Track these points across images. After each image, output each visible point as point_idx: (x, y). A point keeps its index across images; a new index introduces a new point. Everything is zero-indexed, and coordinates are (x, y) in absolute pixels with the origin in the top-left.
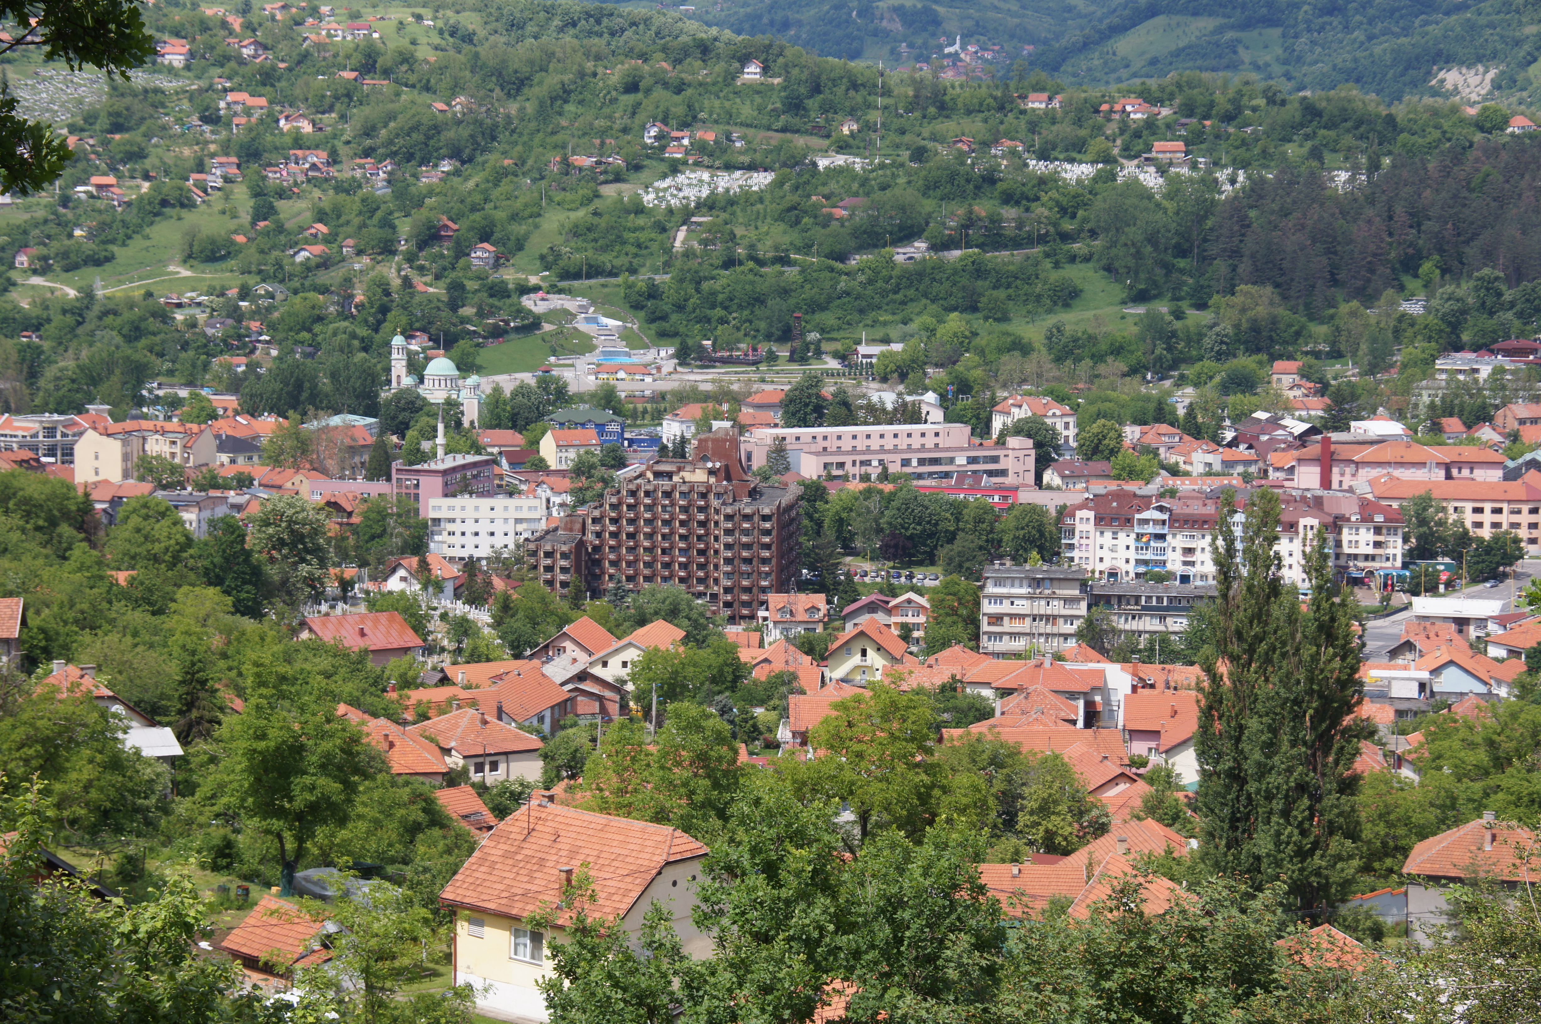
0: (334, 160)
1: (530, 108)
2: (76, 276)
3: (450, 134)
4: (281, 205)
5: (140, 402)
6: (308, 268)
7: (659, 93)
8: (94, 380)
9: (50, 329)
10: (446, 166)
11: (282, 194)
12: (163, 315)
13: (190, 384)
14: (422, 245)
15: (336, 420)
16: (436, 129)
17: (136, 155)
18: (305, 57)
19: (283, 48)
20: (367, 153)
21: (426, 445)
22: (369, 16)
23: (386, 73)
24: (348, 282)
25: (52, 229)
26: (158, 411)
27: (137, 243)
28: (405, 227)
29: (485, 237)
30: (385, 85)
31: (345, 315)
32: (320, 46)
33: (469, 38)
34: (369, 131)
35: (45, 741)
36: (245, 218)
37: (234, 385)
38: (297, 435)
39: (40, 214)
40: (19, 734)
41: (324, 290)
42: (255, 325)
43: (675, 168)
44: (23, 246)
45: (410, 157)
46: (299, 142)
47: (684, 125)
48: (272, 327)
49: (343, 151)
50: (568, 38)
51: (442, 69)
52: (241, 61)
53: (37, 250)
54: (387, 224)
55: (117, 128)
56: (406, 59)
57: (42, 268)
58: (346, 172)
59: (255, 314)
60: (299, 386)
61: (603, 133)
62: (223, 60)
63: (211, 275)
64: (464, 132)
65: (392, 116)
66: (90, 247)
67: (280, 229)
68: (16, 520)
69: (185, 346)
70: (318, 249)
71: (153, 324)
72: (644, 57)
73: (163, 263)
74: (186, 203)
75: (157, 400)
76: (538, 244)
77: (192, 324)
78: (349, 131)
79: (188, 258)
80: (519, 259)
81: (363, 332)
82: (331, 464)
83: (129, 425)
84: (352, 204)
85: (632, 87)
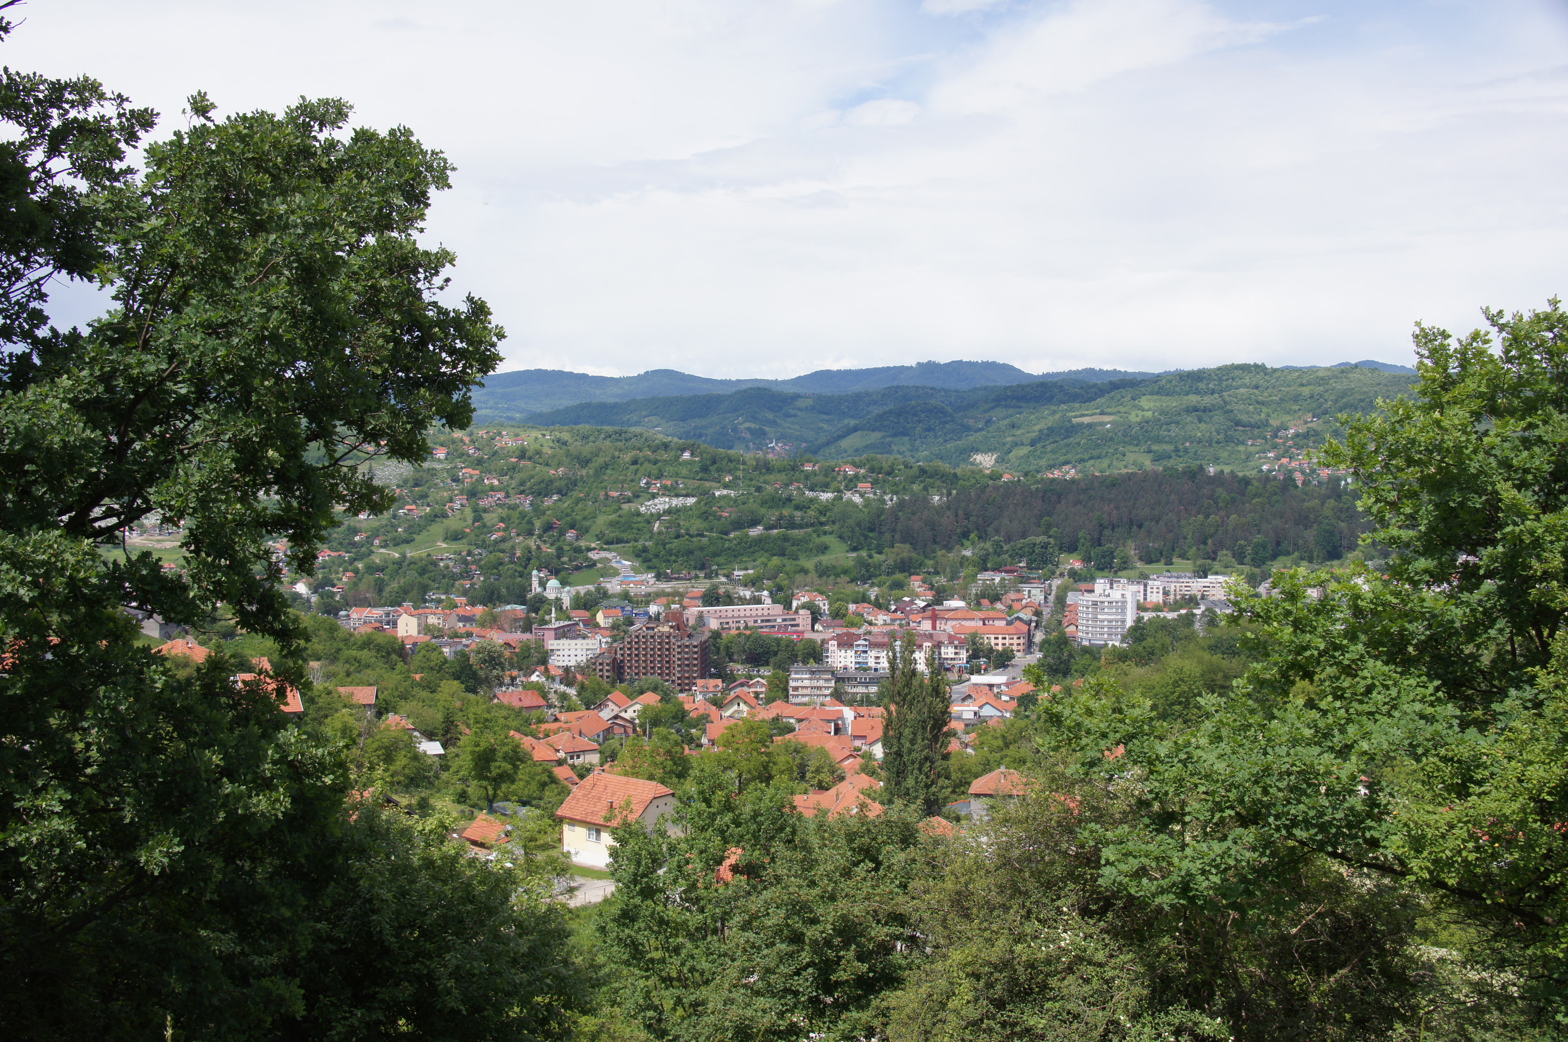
0: (507, 496)
1: (591, 472)
2: (399, 548)
3: (557, 484)
4: (485, 515)
5: (425, 601)
6: (496, 542)
7: (647, 465)
8: (406, 592)
9: (388, 571)
10: (555, 497)
11: (485, 511)
12: (435, 564)
13: (446, 593)
14: (545, 531)
15: (508, 607)
16: (551, 481)
17: (424, 496)
18: (495, 453)
19: (486, 449)
20: (522, 493)
21: (547, 618)
22: (523, 435)
23: (530, 459)
24: (513, 548)
25: (389, 528)
26: (433, 605)
27: (424, 533)
28: (538, 524)
29: (572, 527)
30: (529, 464)
31: (512, 562)
32: (502, 448)
33: (565, 443)
34: (522, 483)
35: (386, 748)
36: (470, 522)
37: (465, 593)
38: (492, 614)
39: (384, 522)
40: (375, 745)
41: (503, 551)
42: (473, 567)
43: (654, 496)
44: (377, 536)
45: (540, 494)
46: (492, 488)
47: (657, 478)
48: (481, 568)
49: (511, 492)
50: (607, 443)
51: (554, 456)
52: (469, 456)
53: (383, 538)
54: (530, 522)
55: (417, 485)
56: (539, 453)
57: (385, 546)
58: (512, 501)
59: (473, 563)
60: (492, 593)
61: (623, 482)
62: (461, 455)
63: (455, 546)
64: (563, 483)
65: (532, 477)
66: (405, 536)
67: (484, 526)
68: (374, 653)
69: (444, 577)
70: (501, 534)
71: (431, 568)
72: (640, 450)
73: (435, 541)
74: (445, 516)
75: (432, 600)
76: (595, 530)
77: (447, 567)
78: (514, 483)
79: (445, 539)
80: (587, 536)
81: (520, 569)
82: (506, 626)
83: (420, 611)
84: (515, 515)
85: (635, 462)
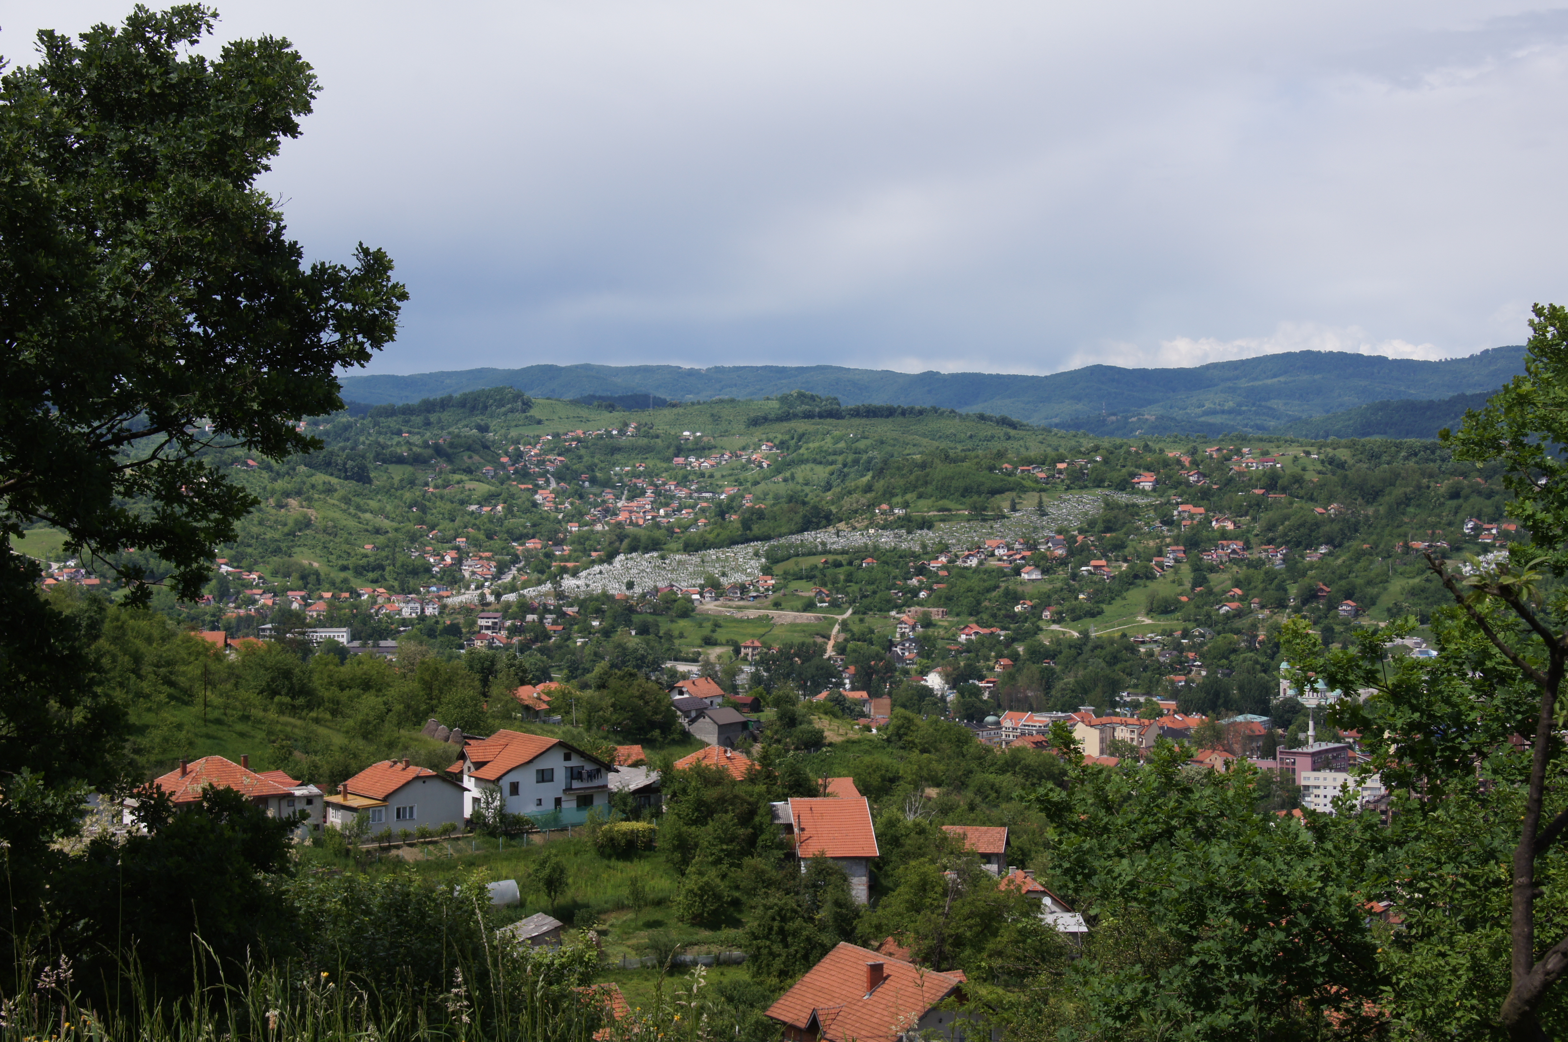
0: (1247, 547)
1: (1382, 510)
2: (1079, 625)
3: (1327, 528)
4: (1212, 577)
5: (1115, 704)
6: (1227, 617)
7: (1475, 499)
8: (1086, 691)
9: (1061, 658)
10: (1323, 550)
11: (1212, 569)
12: (1132, 649)
13: (1149, 693)
14: (1305, 602)
15: (1240, 718)
16: (1317, 525)
17: (1119, 546)
18: (1231, 480)
19: (1216, 475)
20: (1270, 542)
21: (1301, 736)
22: (1275, 452)
23: (1284, 490)
24: (1254, 626)
25: (1065, 594)
26: (1126, 711)
27: (1118, 602)
28: (1293, 590)
29: (1349, 596)
30: (1283, 497)
31: (1251, 648)
32: (1240, 474)
33: (1342, 465)
34: (1271, 527)
36: (1188, 586)
37: (1174, 694)
38: (1214, 728)
39: (1059, 585)
41: (1238, 632)
42: (1191, 655)
43: (1486, 549)
44: (1047, 606)
45: (1298, 544)
46: (1224, 535)
47: (1492, 520)
48: (1202, 656)
49: (1253, 540)
50: (1411, 464)
51: (1322, 486)
52: (1188, 485)
53: (1055, 608)
54: (1282, 588)
55: (1108, 529)
56: (1298, 480)
57: (1058, 619)
58: (1254, 555)
59: (1191, 648)
60: (1217, 695)
61: (1434, 526)
62: (1177, 484)
63: (1164, 622)
64: (1336, 527)
65: (1287, 518)
66: (1088, 605)
67: (1210, 592)
68: (1020, 779)
69: (1146, 669)
70: (1235, 605)
71: (1126, 654)
72: (1465, 475)
73: (1134, 615)
74: (1150, 576)
75: (1125, 704)
76: (1386, 601)
77: (1150, 654)
78: (1257, 528)
79: (1150, 612)
80: (1373, 611)
81: (1263, 660)
82: (1237, 747)
83: (1104, 719)
84: (1259, 576)
85: (1455, 494)
